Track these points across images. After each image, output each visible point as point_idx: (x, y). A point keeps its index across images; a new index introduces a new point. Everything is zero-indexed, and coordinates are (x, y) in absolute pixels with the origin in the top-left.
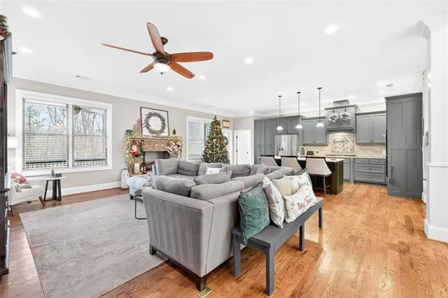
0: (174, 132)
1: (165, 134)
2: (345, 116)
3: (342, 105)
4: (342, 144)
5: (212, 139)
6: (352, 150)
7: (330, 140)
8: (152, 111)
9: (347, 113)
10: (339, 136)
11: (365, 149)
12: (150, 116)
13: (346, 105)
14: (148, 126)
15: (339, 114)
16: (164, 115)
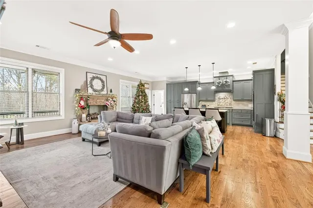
0: (111, 91)
1: (104, 92)
2: (226, 82)
3: (224, 75)
4: (224, 100)
5: (139, 96)
6: (230, 104)
7: (216, 98)
8: (95, 75)
9: (228, 80)
10: (222, 95)
11: (238, 104)
12: (93, 78)
13: (227, 75)
14: (92, 86)
15: (223, 80)
16: (104, 78)
